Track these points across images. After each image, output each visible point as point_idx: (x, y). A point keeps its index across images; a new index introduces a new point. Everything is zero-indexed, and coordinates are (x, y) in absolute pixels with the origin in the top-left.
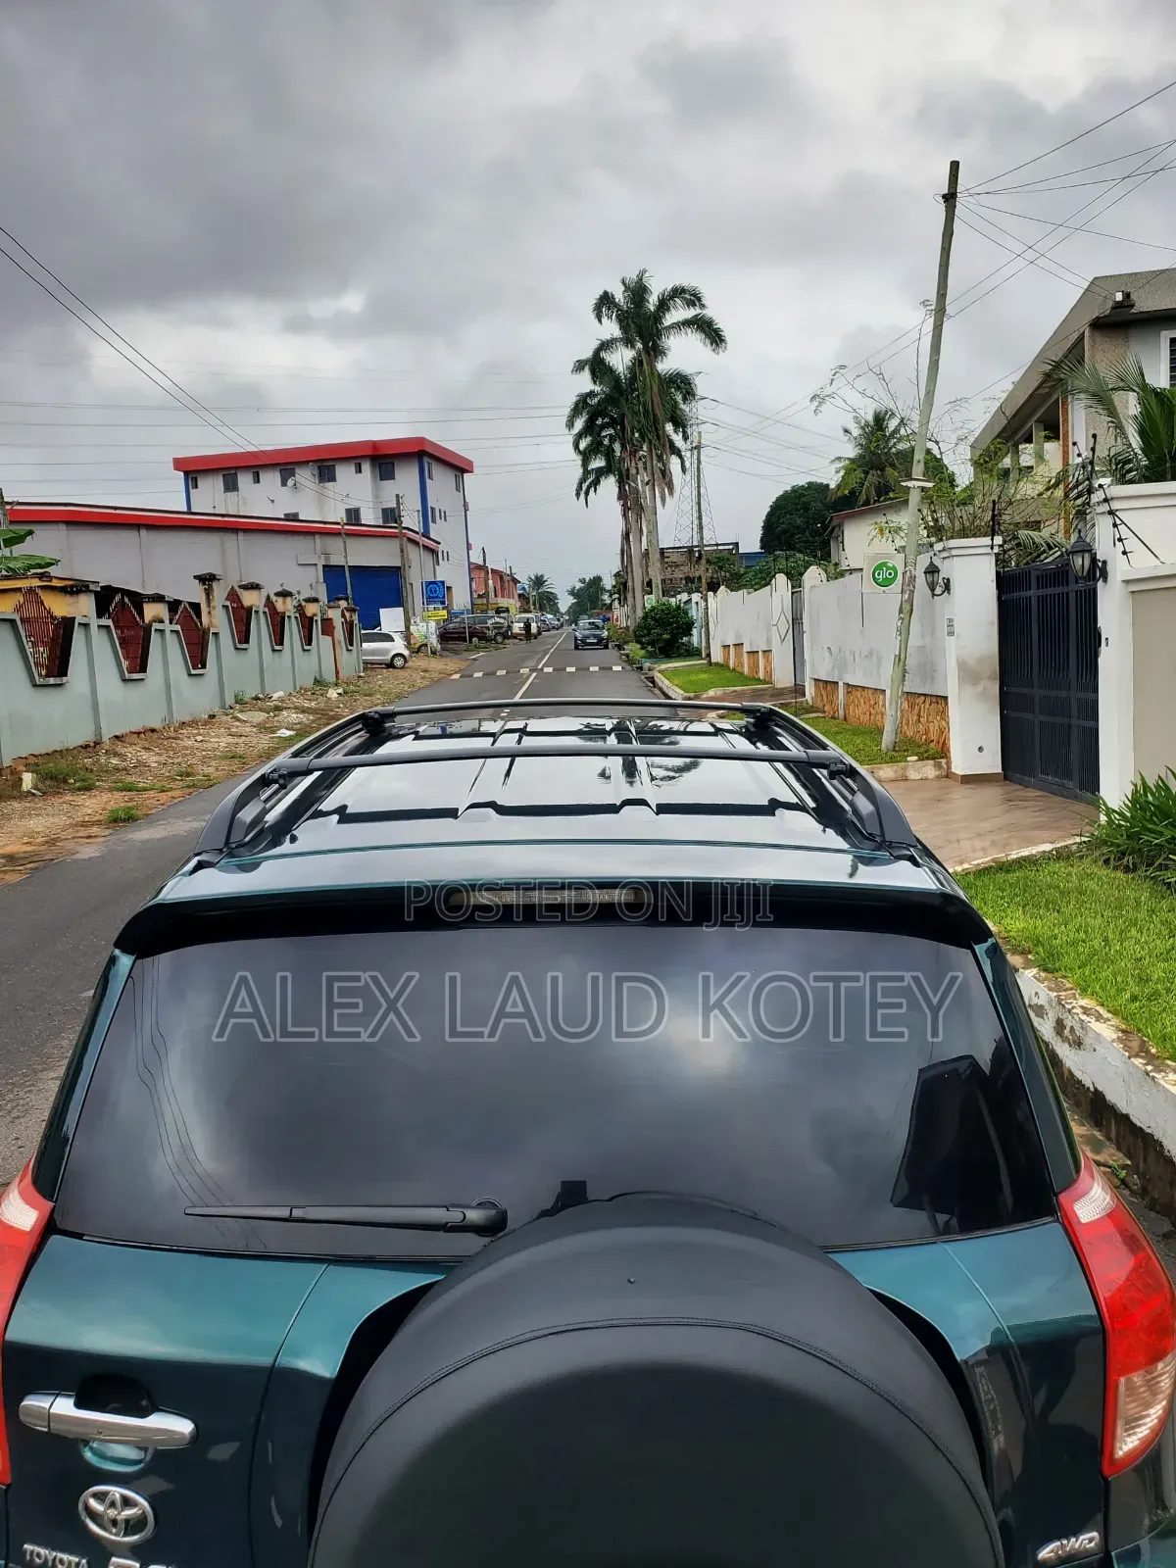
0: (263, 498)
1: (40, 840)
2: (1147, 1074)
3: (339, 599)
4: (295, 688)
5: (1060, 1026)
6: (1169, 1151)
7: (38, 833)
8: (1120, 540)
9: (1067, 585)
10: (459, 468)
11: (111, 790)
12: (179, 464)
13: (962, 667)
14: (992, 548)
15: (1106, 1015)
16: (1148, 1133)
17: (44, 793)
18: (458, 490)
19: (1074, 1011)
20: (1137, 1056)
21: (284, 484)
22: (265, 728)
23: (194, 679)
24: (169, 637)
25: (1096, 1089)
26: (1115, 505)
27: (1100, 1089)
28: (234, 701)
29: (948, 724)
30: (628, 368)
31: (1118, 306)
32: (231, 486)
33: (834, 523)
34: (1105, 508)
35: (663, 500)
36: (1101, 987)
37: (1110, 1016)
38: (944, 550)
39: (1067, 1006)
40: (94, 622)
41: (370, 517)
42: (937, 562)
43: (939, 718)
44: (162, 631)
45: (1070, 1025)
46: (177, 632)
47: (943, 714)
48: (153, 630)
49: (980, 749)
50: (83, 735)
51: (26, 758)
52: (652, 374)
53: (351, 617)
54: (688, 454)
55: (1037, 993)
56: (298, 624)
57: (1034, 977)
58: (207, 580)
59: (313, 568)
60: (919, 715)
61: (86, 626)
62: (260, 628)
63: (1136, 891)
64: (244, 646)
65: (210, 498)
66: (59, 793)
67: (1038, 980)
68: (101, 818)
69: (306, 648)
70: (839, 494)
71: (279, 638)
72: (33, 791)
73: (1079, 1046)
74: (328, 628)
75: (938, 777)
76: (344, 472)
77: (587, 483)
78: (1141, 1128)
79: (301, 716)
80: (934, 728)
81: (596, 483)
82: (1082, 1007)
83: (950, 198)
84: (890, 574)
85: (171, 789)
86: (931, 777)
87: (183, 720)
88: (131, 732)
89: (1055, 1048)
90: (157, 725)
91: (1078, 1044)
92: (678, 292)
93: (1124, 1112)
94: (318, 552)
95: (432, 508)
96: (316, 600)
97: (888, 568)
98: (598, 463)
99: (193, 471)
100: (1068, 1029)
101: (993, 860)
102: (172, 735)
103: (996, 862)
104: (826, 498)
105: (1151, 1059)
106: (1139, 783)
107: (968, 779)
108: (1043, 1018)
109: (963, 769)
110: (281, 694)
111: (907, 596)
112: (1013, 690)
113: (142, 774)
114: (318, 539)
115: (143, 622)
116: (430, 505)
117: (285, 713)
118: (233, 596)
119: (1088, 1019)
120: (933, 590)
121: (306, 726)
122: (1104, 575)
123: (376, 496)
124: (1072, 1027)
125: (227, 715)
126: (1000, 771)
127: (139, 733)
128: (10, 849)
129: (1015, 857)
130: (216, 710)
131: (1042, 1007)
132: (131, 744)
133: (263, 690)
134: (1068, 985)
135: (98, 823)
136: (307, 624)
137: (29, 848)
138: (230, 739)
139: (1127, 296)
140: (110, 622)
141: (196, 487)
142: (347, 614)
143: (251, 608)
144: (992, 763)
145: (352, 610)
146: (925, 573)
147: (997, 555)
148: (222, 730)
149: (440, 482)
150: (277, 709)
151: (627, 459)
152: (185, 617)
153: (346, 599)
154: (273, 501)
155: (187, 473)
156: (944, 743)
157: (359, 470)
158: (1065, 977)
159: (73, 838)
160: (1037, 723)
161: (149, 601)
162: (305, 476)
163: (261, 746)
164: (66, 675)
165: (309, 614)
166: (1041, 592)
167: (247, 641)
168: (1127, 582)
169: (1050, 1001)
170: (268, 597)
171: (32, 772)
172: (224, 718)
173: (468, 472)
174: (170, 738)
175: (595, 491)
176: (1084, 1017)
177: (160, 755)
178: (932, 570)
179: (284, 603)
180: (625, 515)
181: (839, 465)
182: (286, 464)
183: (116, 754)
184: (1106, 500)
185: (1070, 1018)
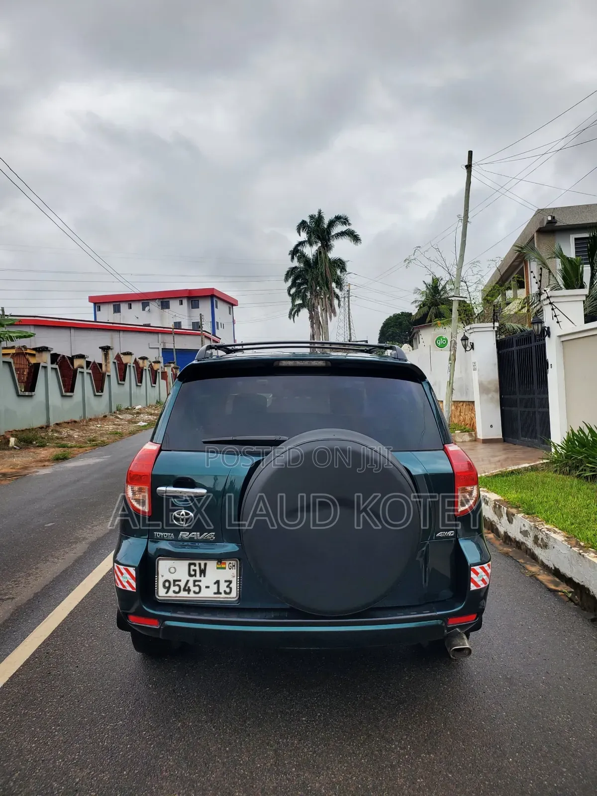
0: (132, 316)
1: (19, 467)
2: (580, 554)
3: (170, 363)
4: (147, 405)
5: (536, 539)
6: (593, 592)
7: (18, 464)
8: (555, 316)
9: (531, 343)
10: (231, 303)
11: (54, 447)
12: (91, 299)
13: (481, 385)
14: (494, 328)
15: (559, 531)
16: (582, 585)
17: (21, 448)
18: (230, 313)
19: (543, 530)
20: (575, 547)
21: (144, 309)
22: (132, 422)
23: (96, 398)
24: (86, 376)
25: (555, 568)
26: (552, 300)
27: (557, 567)
28: (116, 410)
29: (475, 415)
30: (314, 255)
31: (549, 222)
32: (117, 310)
33: (415, 331)
34: (548, 302)
35: (331, 317)
36: (555, 519)
37: (560, 531)
38: (470, 329)
39: (539, 528)
40: (49, 366)
41: (186, 325)
42: (467, 335)
43: (470, 412)
44: (82, 373)
45: (541, 537)
46: (90, 373)
47: (472, 410)
48: (78, 371)
49: (491, 426)
50: (40, 422)
51: (12, 432)
52: (326, 258)
53: (176, 371)
54: (343, 299)
55: (524, 525)
56: (150, 374)
57: (522, 517)
58: (106, 349)
59: (157, 350)
60: (460, 412)
61: (45, 367)
62: (131, 374)
63: (571, 481)
64: (123, 382)
65: (107, 315)
66: (28, 448)
67: (525, 518)
68: (50, 458)
69: (153, 385)
70: (417, 318)
71: (140, 380)
72: (15, 447)
73: (546, 547)
74: (164, 376)
75: (471, 441)
76: (174, 304)
77: (294, 310)
78: (578, 583)
79: (150, 417)
80: (468, 418)
81: (298, 311)
82: (546, 528)
83: (469, 167)
84: (444, 342)
85: (85, 447)
86: (467, 440)
87: (91, 418)
88: (65, 422)
89: (534, 551)
90: (77, 419)
91: (545, 546)
92: (338, 218)
93: (570, 577)
94: (160, 342)
95: (217, 322)
96: (159, 362)
97: (443, 339)
98: (299, 302)
99: (98, 302)
100: (540, 539)
101: (500, 471)
102: (85, 424)
103: (501, 472)
104: (410, 320)
105: (581, 547)
106: (570, 432)
107: (485, 441)
108: (527, 537)
109: (483, 436)
110: (140, 407)
111: (452, 352)
112: (506, 397)
113: (69, 441)
114: (160, 335)
115: (73, 368)
116: (216, 321)
117: (142, 415)
118: (118, 357)
119: (550, 533)
120: (465, 348)
121: (152, 421)
122: (549, 334)
123: (189, 316)
124: (542, 538)
125: (113, 416)
126: (501, 437)
127: (68, 423)
128: (3, 471)
129: (511, 469)
130: (107, 414)
131: (527, 531)
132: (65, 428)
133: (131, 405)
134: (539, 520)
135: (49, 461)
136: (154, 374)
137: (14, 470)
138: (114, 426)
139: (553, 218)
140: (57, 367)
141: (100, 310)
142: (174, 370)
143: (126, 364)
144: (497, 433)
145: (176, 368)
146: (462, 340)
147: (496, 331)
148: (110, 423)
149: (222, 309)
150: (138, 413)
151: (314, 299)
152: (94, 366)
153: (174, 363)
154: (138, 318)
155: (95, 304)
156: (473, 425)
157: (181, 303)
158: (537, 517)
159: (36, 466)
160: (519, 412)
161: (76, 358)
162: (154, 306)
163: (130, 429)
164: (34, 391)
165: (155, 369)
166: (519, 348)
167: (124, 380)
168: (560, 336)
169: (531, 527)
170: (136, 360)
171: (15, 437)
172: (111, 417)
173: (236, 305)
174: (84, 425)
175: (298, 315)
176: (548, 532)
177: (79, 432)
178: (465, 339)
179: (143, 362)
180: (312, 327)
181: (417, 304)
182: (144, 300)
183: (57, 432)
184: (548, 298)
185: (541, 534)
